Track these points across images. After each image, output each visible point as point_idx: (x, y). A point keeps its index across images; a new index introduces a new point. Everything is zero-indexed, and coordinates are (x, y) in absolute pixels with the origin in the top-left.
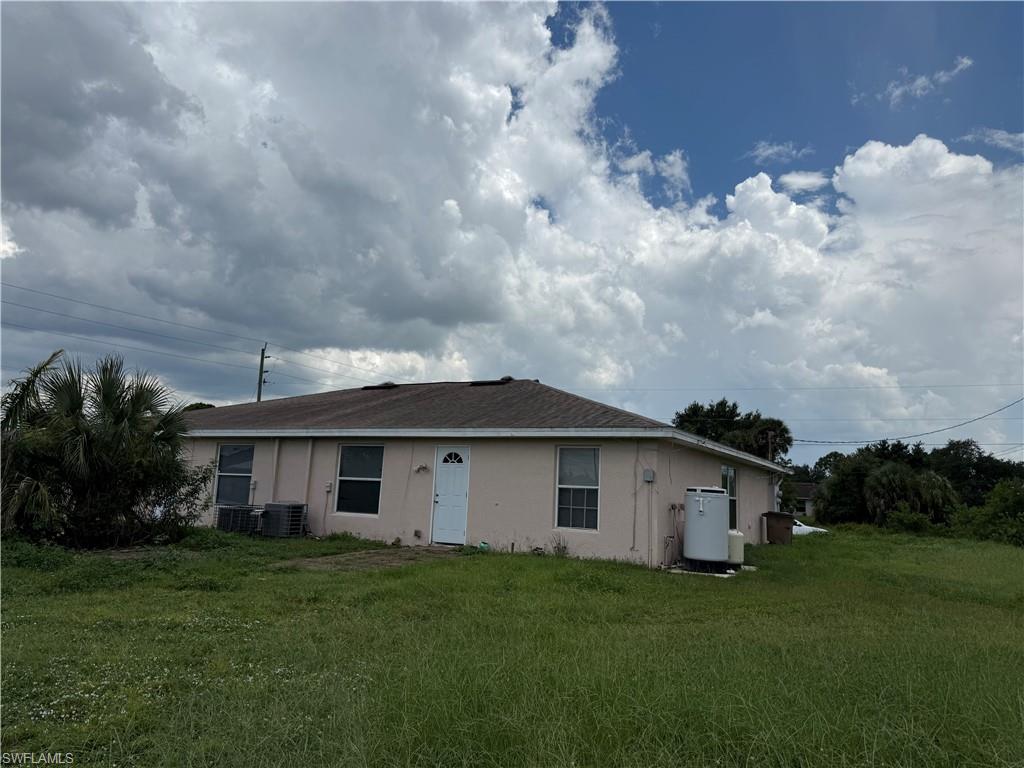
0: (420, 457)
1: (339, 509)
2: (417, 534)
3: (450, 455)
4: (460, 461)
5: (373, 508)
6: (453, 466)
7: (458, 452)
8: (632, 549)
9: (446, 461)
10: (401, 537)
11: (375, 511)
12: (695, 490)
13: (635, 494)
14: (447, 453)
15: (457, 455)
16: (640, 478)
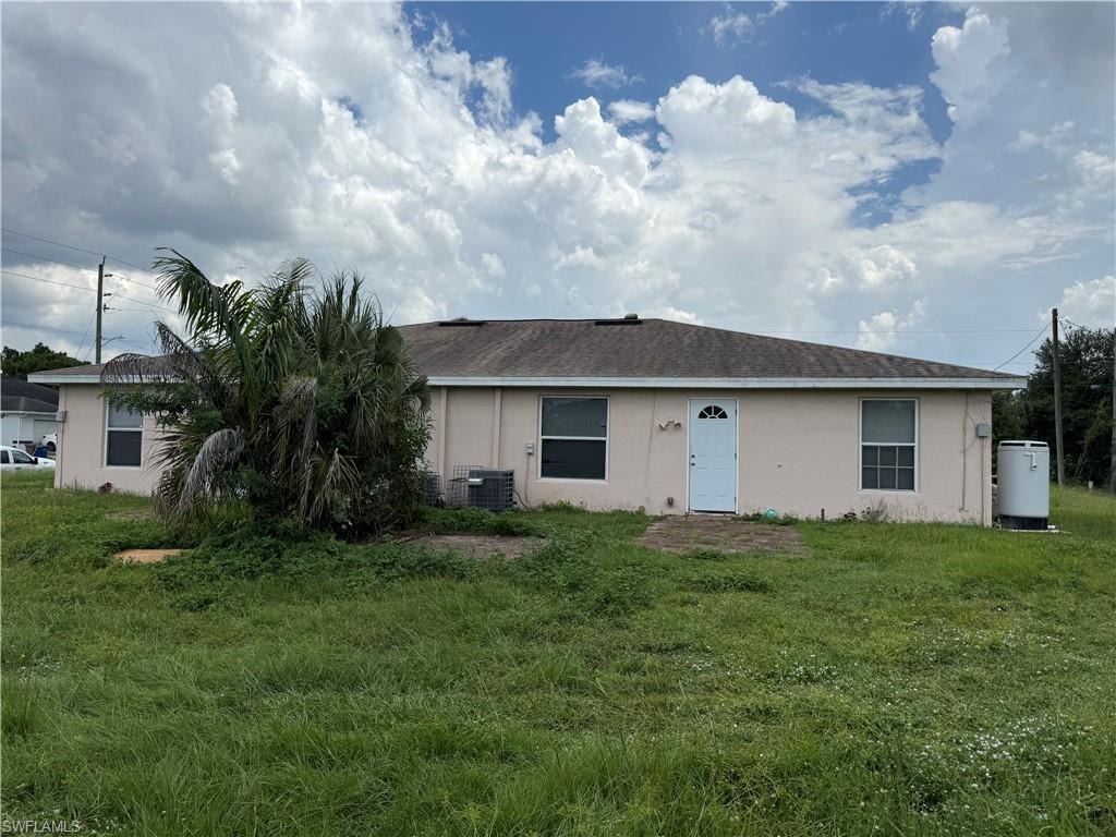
0: (666, 412)
1: (543, 475)
2: (670, 503)
3: (708, 410)
4: (724, 416)
5: (599, 473)
6: (713, 423)
7: (720, 406)
8: (962, 509)
9: (702, 416)
10: (645, 506)
11: (602, 476)
12: (1023, 445)
13: (964, 452)
14: (706, 406)
15: (717, 410)
16: (971, 434)
